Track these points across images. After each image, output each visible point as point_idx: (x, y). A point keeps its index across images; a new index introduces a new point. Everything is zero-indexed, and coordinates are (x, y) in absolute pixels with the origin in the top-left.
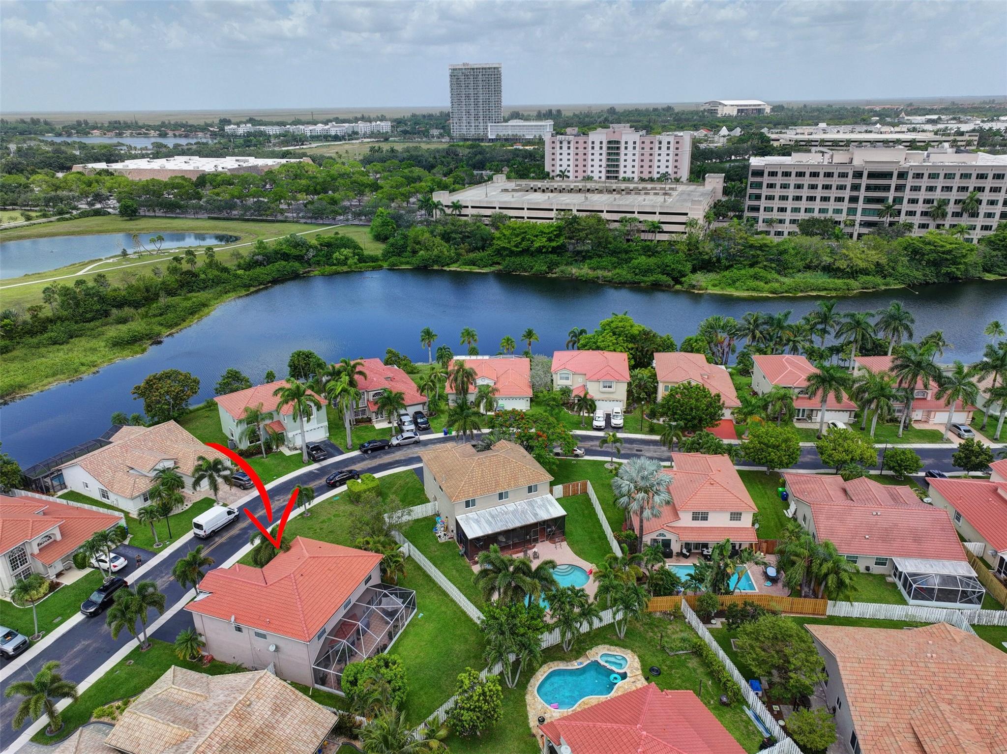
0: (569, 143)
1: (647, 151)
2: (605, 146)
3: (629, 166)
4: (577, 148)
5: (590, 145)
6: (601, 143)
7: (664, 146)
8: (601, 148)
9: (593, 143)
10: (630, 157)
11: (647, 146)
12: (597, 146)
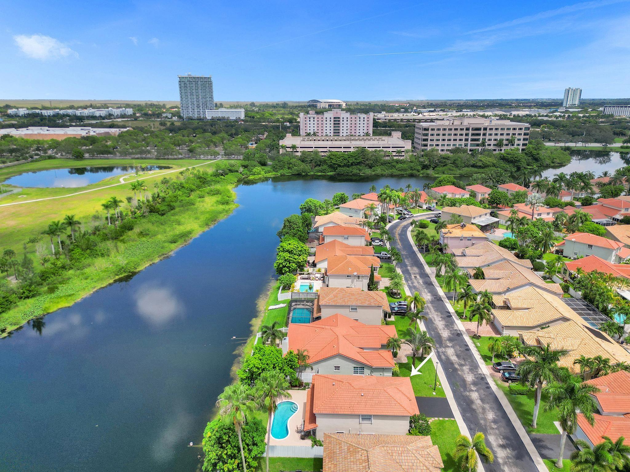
0: (314, 118)
1: (353, 122)
2: (332, 120)
3: (344, 130)
4: (318, 121)
5: (325, 119)
6: (330, 118)
7: (362, 119)
8: (330, 121)
9: (326, 118)
10: (345, 125)
11: (353, 119)
12: (328, 120)
